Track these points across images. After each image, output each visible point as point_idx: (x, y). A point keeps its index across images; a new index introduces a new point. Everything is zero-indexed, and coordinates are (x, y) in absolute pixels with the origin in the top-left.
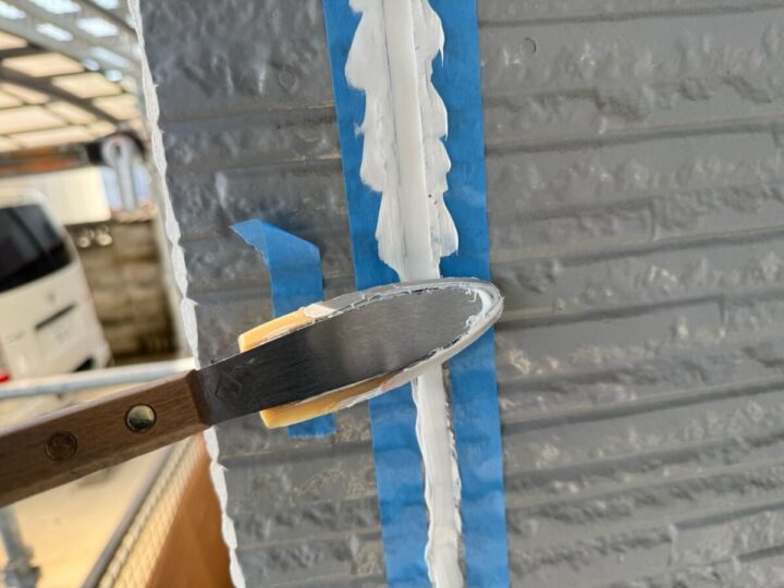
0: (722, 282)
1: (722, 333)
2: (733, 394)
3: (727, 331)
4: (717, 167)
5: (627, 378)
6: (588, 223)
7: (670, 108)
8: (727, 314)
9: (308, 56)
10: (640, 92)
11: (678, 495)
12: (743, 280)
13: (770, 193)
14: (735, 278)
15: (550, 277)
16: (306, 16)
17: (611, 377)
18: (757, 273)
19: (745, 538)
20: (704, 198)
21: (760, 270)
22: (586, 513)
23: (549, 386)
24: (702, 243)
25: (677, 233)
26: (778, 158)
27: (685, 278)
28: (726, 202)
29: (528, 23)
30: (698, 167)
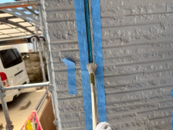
0: (144, 70)
1: (144, 79)
2: (146, 89)
3: (145, 78)
4: (142, 50)
5: (127, 86)
6: (120, 60)
7: (133, 41)
8: (145, 75)
9: (74, 33)
10: (128, 38)
11: (137, 107)
12: (148, 70)
13: (151, 55)
14: (146, 69)
15: (113, 69)
16: (74, 27)
17: (124, 86)
18: (150, 68)
19: (150, 116)
20: (140, 55)
21: (151, 68)
22: (120, 110)
23: (113, 87)
24: (140, 63)
25: (135, 61)
26: (153, 49)
27: (137, 69)
28: (144, 56)
29: (109, 27)
30: (139, 50)
